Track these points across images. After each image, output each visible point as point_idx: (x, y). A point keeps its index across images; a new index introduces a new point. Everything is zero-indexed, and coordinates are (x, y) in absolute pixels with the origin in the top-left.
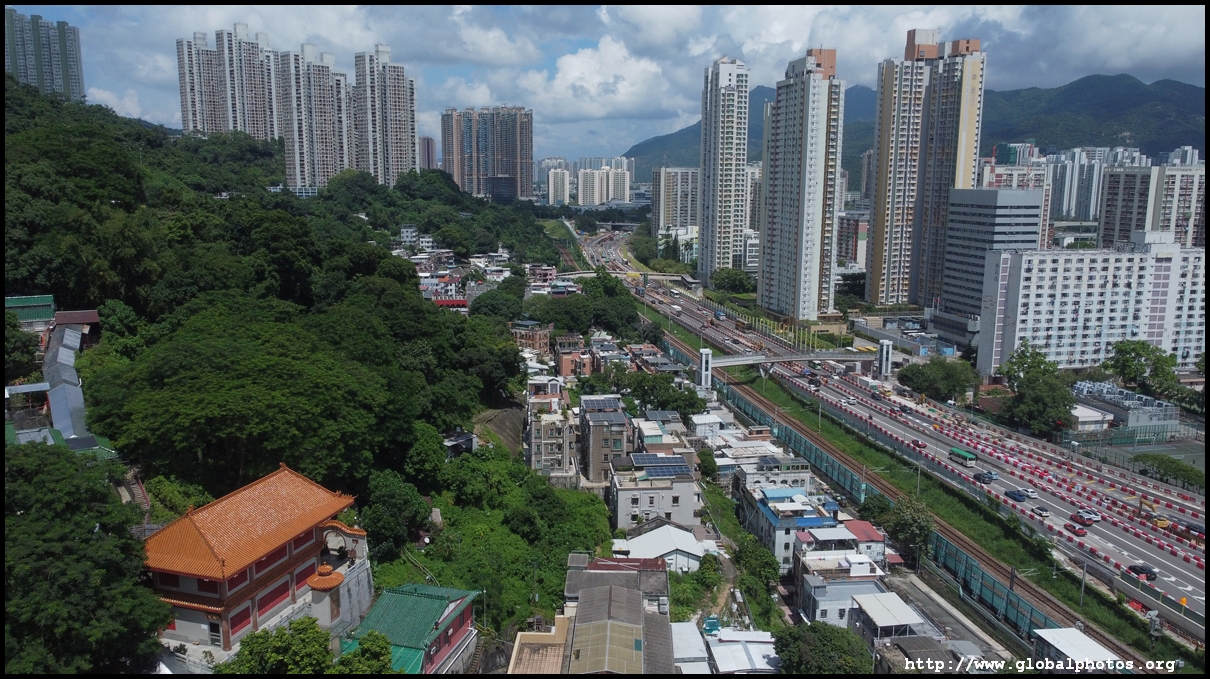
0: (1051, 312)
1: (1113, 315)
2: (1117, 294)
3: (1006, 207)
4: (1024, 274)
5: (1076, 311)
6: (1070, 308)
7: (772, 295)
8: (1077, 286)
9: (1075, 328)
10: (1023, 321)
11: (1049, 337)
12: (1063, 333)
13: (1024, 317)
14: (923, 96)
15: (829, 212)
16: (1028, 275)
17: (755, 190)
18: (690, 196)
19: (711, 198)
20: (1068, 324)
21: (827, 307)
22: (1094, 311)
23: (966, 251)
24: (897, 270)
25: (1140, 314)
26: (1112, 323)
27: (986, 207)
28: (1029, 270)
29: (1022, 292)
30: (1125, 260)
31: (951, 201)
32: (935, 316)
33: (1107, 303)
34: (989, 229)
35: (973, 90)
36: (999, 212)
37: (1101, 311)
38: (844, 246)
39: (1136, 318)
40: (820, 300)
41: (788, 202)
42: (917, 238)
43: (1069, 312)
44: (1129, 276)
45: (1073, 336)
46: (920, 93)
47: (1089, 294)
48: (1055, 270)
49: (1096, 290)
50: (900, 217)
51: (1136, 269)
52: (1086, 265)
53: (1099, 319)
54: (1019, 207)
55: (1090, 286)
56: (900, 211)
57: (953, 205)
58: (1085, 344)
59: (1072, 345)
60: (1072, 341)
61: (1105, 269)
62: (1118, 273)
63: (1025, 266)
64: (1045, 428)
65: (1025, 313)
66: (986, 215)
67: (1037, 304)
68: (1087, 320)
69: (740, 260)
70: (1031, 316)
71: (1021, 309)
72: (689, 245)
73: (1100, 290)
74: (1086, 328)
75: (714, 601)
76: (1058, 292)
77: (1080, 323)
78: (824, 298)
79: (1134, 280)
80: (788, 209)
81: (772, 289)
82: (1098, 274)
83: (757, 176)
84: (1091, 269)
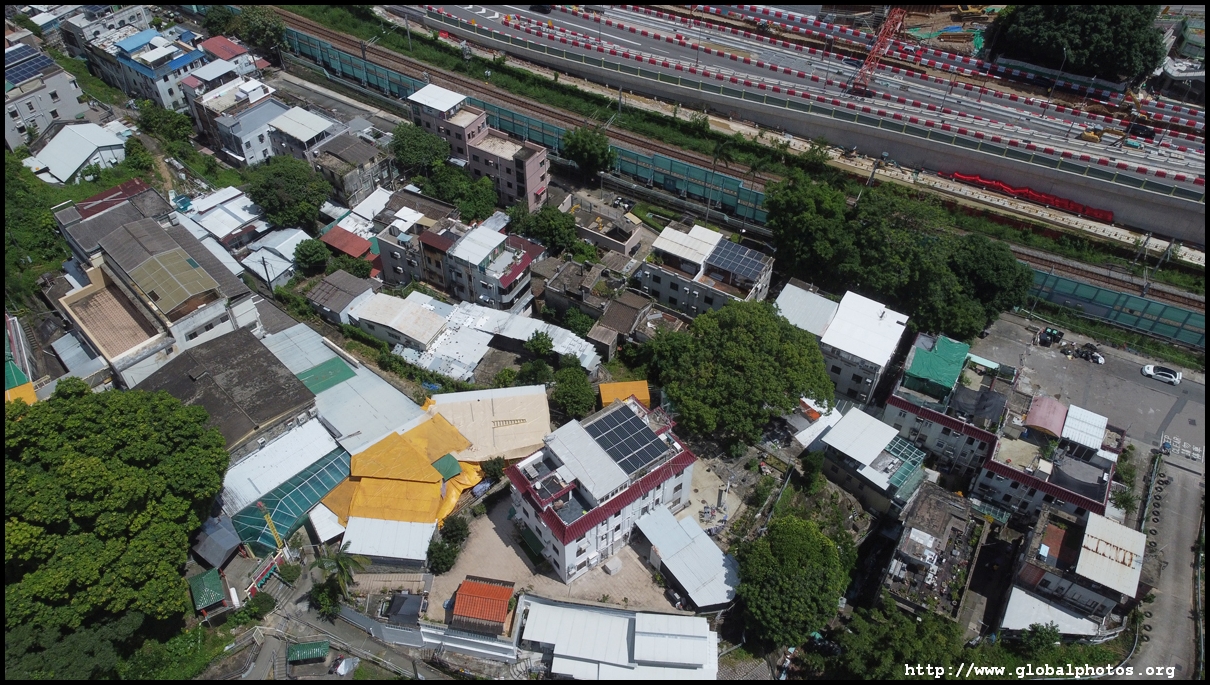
75: (159, 177)
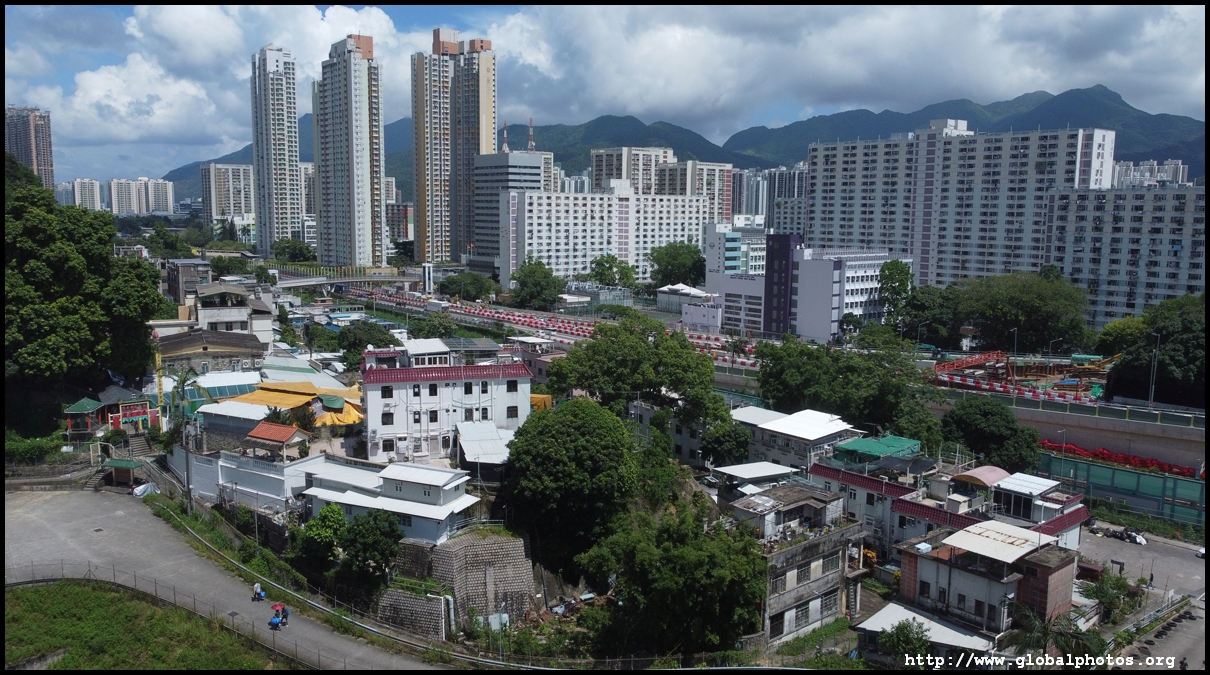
0: (550, 238)
1: (593, 240)
2: (594, 224)
3: (516, 167)
4: (527, 208)
5: (567, 237)
6: (562, 234)
7: (331, 254)
8: (566, 218)
9: (567, 250)
10: (530, 244)
11: (549, 257)
12: (559, 254)
13: (530, 241)
14: (450, 85)
15: (377, 178)
16: (530, 208)
17: (309, 185)
18: (243, 193)
19: (266, 176)
20: (562, 247)
21: (381, 262)
22: (580, 237)
23: (489, 205)
24: (439, 234)
25: (611, 240)
26: (593, 247)
27: (501, 167)
28: (531, 204)
29: (527, 221)
30: (597, 199)
31: (476, 165)
32: (470, 261)
33: (589, 231)
34: (504, 184)
35: (488, 80)
36: (511, 170)
37: (584, 237)
38: (396, 230)
39: (609, 243)
40: (374, 256)
41: (339, 168)
42: (453, 205)
43: (563, 237)
44: (602, 211)
45: (567, 257)
46: (447, 82)
47: (576, 224)
48: (549, 205)
49: (580, 221)
50: (438, 188)
51: (606, 205)
52: (571, 202)
53: (584, 243)
54: (525, 167)
55: (576, 218)
56: (438, 183)
57: (477, 168)
58: (576, 263)
59: (567, 263)
60: (566, 260)
61: (585, 205)
62: (594, 209)
63: (527, 201)
64: (542, 303)
65: (531, 238)
66: (502, 174)
67: (539, 231)
68: (575, 244)
69: (299, 237)
70: (535, 241)
71: (527, 235)
72: (246, 230)
73: (583, 221)
74: (575, 250)
76: (553, 222)
77: (571, 246)
78: (378, 254)
79: (605, 214)
80: (339, 174)
81: (330, 248)
82: (580, 209)
83: (310, 171)
84: (575, 205)
